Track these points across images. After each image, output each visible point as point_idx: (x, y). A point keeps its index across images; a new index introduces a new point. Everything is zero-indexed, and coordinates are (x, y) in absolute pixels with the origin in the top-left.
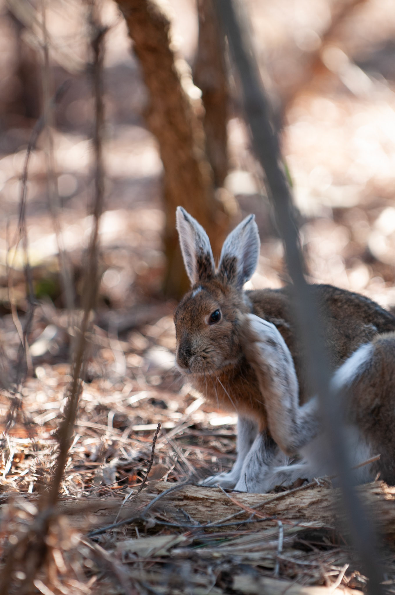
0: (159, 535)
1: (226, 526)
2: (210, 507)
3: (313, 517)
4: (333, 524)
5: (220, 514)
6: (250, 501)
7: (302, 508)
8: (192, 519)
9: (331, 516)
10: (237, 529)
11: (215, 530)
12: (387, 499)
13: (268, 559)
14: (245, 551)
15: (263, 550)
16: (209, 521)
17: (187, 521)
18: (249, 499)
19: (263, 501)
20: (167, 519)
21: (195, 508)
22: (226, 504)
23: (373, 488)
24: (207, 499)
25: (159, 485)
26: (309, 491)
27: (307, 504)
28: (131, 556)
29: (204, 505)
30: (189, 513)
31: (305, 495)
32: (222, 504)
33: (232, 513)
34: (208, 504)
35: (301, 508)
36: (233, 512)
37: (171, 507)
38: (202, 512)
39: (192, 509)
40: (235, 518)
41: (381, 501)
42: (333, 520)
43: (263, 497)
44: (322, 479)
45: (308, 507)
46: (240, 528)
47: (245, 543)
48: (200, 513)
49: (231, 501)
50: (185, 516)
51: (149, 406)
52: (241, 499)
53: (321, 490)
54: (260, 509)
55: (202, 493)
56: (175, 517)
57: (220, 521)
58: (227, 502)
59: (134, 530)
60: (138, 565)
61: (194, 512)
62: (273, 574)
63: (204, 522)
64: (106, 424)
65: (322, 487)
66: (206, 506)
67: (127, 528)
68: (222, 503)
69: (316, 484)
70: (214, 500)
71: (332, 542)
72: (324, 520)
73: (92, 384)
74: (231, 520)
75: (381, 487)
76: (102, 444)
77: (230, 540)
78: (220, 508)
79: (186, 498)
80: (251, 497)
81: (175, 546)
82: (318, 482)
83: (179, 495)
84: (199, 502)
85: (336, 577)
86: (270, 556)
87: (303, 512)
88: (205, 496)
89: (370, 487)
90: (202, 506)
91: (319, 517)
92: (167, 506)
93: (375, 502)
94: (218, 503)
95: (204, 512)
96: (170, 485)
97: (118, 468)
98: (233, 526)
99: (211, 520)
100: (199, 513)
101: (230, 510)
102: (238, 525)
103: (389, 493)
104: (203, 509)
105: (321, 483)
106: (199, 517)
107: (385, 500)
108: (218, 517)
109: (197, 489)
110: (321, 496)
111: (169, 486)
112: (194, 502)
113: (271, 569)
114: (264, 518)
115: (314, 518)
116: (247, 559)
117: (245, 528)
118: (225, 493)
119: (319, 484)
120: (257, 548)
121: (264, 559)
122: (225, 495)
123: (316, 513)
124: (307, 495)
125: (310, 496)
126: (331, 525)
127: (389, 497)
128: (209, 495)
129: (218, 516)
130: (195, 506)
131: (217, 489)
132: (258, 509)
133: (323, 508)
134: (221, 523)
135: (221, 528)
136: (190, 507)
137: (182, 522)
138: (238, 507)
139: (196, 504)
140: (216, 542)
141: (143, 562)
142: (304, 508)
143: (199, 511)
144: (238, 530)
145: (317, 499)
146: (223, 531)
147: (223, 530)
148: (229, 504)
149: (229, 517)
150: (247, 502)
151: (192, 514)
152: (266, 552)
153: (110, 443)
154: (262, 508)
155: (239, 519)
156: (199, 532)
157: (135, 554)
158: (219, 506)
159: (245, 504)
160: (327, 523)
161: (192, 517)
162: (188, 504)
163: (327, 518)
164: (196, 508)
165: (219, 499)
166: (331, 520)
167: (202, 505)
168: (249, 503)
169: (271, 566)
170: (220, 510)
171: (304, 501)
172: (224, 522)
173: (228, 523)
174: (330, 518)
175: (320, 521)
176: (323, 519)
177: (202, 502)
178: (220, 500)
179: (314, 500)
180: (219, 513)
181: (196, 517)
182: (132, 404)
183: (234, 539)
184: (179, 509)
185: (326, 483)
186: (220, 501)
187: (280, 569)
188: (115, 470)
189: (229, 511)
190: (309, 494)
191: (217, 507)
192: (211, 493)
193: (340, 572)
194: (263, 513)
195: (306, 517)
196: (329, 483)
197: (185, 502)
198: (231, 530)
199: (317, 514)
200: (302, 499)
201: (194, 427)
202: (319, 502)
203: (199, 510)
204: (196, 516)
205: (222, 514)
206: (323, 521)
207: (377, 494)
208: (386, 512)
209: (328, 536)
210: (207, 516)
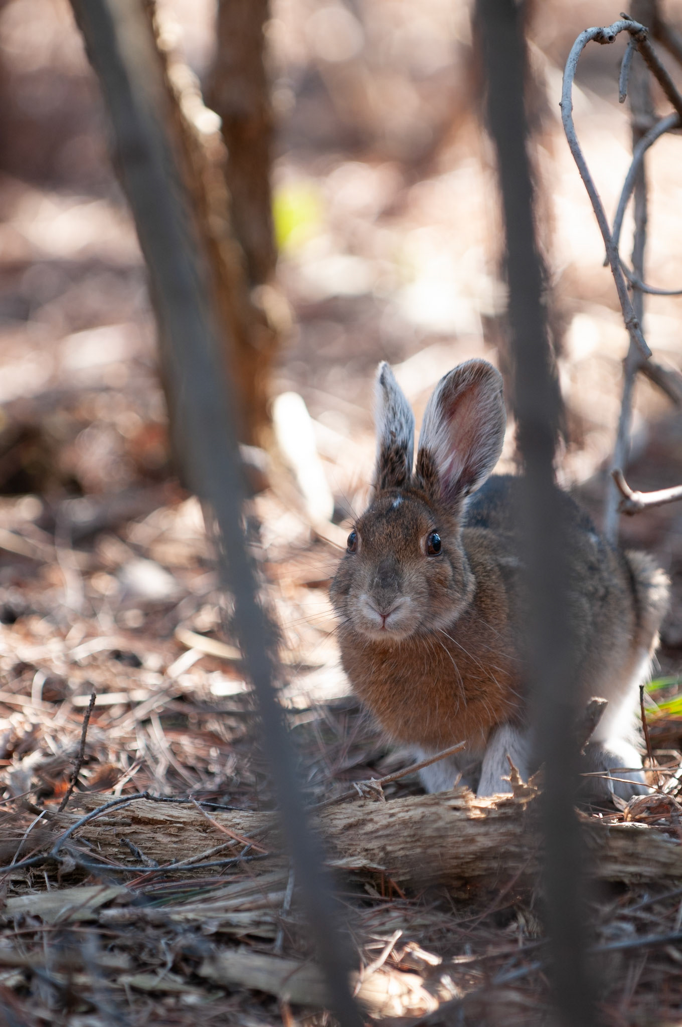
0: (84, 885)
1: (203, 867)
2: (177, 836)
3: (349, 849)
4: (383, 861)
5: (193, 848)
6: (245, 824)
7: (332, 836)
8: (144, 858)
9: (379, 848)
10: (222, 872)
11: (184, 875)
12: (472, 818)
13: (265, 923)
14: (227, 910)
15: (258, 908)
16: (174, 860)
17: (136, 860)
18: (243, 821)
19: (267, 823)
20: (103, 858)
21: (150, 837)
22: (205, 831)
23: (449, 799)
24: (171, 822)
25: (90, 799)
26: (344, 805)
27: (341, 827)
28: (30, 921)
29: (165, 832)
30: (141, 845)
31: (338, 812)
32: (197, 830)
33: (214, 846)
34: (173, 831)
35: (330, 834)
36: (216, 844)
37: (110, 837)
38: (163, 844)
39: (146, 839)
40: (218, 853)
41: (461, 820)
42: (382, 854)
43: (266, 816)
44: (366, 785)
45: (342, 833)
46: (228, 871)
47: (228, 897)
48: (160, 846)
49: (214, 825)
50: (133, 852)
51: (109, 664)
52: (230, 821)
53: (364, 803)
54: (262, 837)
55: (164, 812)
56: (116, 854)
57: (191, 859)
58: (205, 826)
59: (42, 877)
60: (41, 938)
61: (149, 845)
62: (272, 949)
63: (165, 861)
64: (29, 695)
65: (368, 798)
66: (170, 835)
67: (34, 874)
68: (198, 828)
69: (357, 793)
70: (184, 823)
71: (380, 893)
72: (367, 854)
73: (16, 626)
74: (211, 858)
75: (463, 797)
76: (13, 730)
77: (208, 891)
78: (193, 837)
79: (137, 821)
80: (247, 817)
81: (108, 905)
82: (359, 790)
83: (123, 816)
84: (158, 828)
85: (379, 952)
86: (268, 919)
87: (332, 842)
88: (168, 816)
89: (445, 797)
90: (164, 834)
91: (358, 850)
92: (102, 834)
93: (451, 822)
94: (190, 828)
95: (166, 844)
96: (109, 799)
97: (37, 769)
98: (215, 868)
99: (178, 858)
100: (157, 846)
101: (211, 840)
102: (224, 865)
103: (476, 808)
104: (164, 839)
105: (364, 792)
106: (157, 853)
107: (469, 820)
108: (190, 852)
109: (155, 805)
110: (363, 814)
111: (107, 800)
112: (150, 827)
113: (271, 941)
114: (266, 853)
115: (350, 851)
116: (228, 924)
117: (236, 871)
118: (202, 812)
119: (361, 794)
120: (247, 906)
121: (257, 924)
122: (201, 814)
123: (354, 843)
124: (341, 812)
125: (344, 814)
126: (379, 864)
127: (476, 814)
128: (174, 815)
129: (189, 850)
130: (152, 835)
131: (189, 805)
132: (258, 838)
133: (366, 834)
134: (193, 863)
135: (193, 870)
136: (142, 836)
137: (129, 861)
138: (224, 836)
139: (152, 831)
140: (182, 895)
141: (50, 932)
142: (334, 834)
143: (158, 843)
144: (224, 874)
145: (357, 818)
146: (198, 877)
147: (198, 875)
148: (208, 831)
149: (209, 852)
150: (239, 827)
151: (146, 848)
152: (261, 912)
153: (28, 728)
154: (264, 836)
155: (226, 856)
156: (156, 879)
157: (37, 918)
158: (192, 833)
159: (236, 829)
160: (372, 860)
161: (144, 854)
162: (138, 831)
163: (371, 852)
164: (153, 838)
165: (192, 822)
166: (378, 854)
167: (163, 832)
168: (242, 829)
169: (270, 935)
170: (193, 841)
171: (335, 822)
172: (200, 860)
173: (204, 863)
174: (376, 851)
175: (359, 857)
176: (364, 853)
177: (162, 827)
178: (194, 823)
179: (352, 820)
180: (192, 846)
181: (152, 854)
182: (79, 660)
183: (214, 890)
184: (123, 840)
185: (373, 792)
186: (194, 825)
187: (285, 939)
188: (31, 773)
189: (208, 842)
190: (344, 811)
191: (189, 836)
192: (180, 811)
193: (387, 943)
194: (266, 844)
195: (338, 850)
196: (378, 792)
197: (134, 828)
198: (213, 874)
199: (356, 845)
200: (332, 820)
201: (183, 698)
202: (360, 825)
203: (157, 841)
204: (152, 851)
205: (196, 846)
206: (366, 857)
207: (456, 809)
208: (471, 840)
209: (374, 883)
210: (171, 850)
